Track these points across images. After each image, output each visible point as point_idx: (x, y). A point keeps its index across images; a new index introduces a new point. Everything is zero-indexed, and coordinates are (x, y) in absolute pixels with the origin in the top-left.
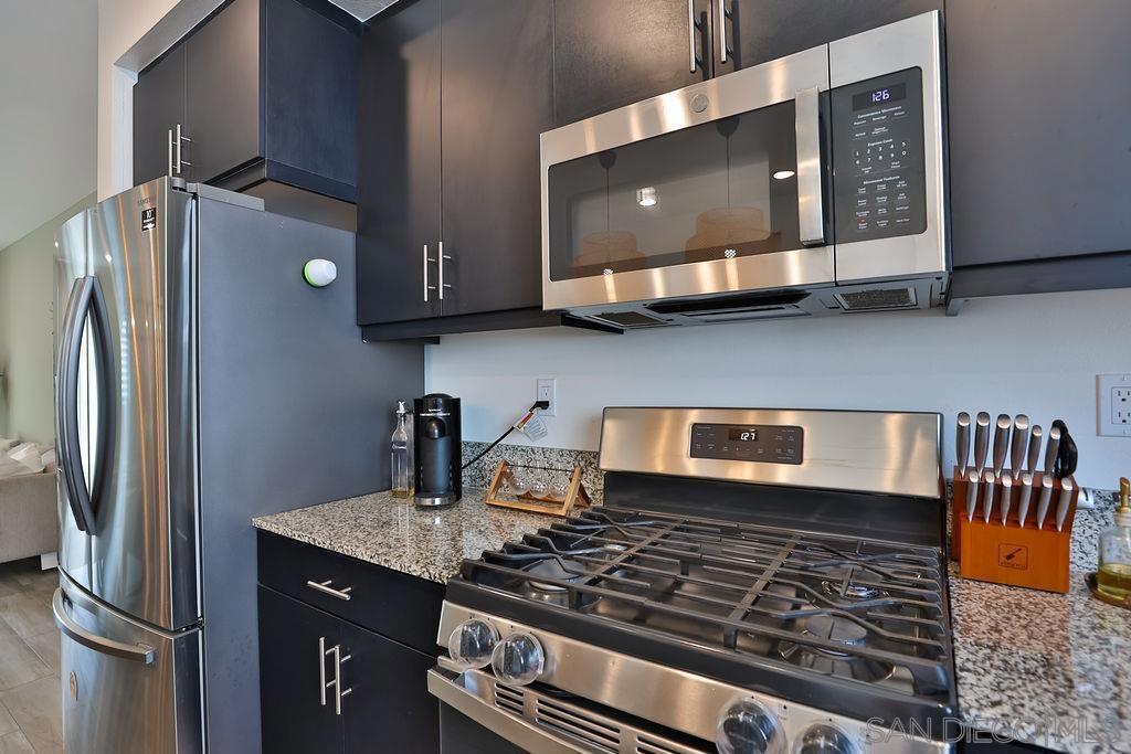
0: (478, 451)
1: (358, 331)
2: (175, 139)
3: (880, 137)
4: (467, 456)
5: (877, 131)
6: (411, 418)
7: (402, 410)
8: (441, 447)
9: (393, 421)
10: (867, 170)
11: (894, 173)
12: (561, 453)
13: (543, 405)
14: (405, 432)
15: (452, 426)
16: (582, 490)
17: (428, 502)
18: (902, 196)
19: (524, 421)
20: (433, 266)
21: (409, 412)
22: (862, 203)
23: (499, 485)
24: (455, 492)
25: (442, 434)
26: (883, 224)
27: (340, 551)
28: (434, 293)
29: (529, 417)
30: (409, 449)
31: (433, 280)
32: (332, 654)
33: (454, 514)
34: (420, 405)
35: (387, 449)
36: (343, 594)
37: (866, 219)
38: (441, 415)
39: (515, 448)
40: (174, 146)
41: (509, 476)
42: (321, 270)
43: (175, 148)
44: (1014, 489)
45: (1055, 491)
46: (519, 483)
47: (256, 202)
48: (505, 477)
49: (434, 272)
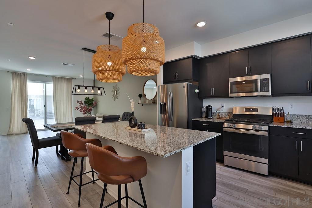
1: (198, 98)
3: (266, 83)
7: (204, 107)
13: (223, 107)
15: (211, 109)
17: (210, 118)
19: (220, 109)
22: (263, 89)
26: (265, 91)
42: (197, 91)
43: (176, 75)
44: (278, 113)
45: (282, 113)
46: (221, 116)
47: (191, 84)
48: (219, 115)
49: (212, 91)
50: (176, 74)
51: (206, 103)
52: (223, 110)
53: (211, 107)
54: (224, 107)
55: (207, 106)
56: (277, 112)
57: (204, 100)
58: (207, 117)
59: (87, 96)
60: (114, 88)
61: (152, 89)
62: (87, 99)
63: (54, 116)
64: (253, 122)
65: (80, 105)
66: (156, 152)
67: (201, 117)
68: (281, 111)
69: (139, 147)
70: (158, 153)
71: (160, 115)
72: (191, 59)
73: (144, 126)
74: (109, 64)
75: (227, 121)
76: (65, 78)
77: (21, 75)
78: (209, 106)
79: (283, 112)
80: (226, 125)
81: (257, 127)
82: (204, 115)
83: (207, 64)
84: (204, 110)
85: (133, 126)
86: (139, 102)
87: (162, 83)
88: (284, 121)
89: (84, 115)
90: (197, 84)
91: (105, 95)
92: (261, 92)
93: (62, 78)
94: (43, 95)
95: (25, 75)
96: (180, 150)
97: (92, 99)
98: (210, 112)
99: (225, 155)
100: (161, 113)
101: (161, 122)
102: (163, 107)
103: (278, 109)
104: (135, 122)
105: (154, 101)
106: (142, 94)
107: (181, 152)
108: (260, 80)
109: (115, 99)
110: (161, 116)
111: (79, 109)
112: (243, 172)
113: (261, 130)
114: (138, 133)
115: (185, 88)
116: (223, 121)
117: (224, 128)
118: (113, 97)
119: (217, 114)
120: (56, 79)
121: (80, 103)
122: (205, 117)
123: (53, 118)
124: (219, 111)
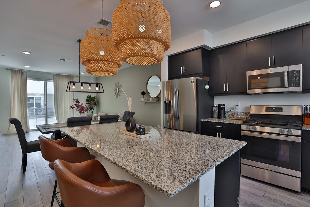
13: (237, 105)
15: (224, 108)
18: (297, 83)
19: (235, 108)
27: (221, 122)
28: (225, 90)
42: (207, 87)
43: (183, 70)
46: (235, 116)
47: (201, 79)
48: (233, 115)
49: (226, 87)
50: (183, 68)
51: (217, 101)
52: (237, 110)
53: (224, 105)
54: (239, 106)
55: (219, 105)
57: (214, 97)
58: (219, 117)
59: (89, 94)
60: (116, 85)
61: (157, 87)
62: (89, 97)
63: (55, 115)
64: (280, 125)
65: (76, 103)
66: (157, 183)
67: (212, 117)
69: (131, 169)
70: (159, 186)
71: (165, 114)
72: (200, 51)
73: (144, 131)
74: (102, 53)
75: (245, 122)
76: (66, 76)
77: (21, 72)
78: (221, 105)
80: (243, 127)
81: (286, 131)
82: (216, 115)
83: (219, 56)
84: (215, 109)
85: (131, 130)
86: (142, 100)
87: (167, 79)
89: (80, 114)
90: (207, 79)
91: (104, 92)
92: (288, 87)
93: (62, 76)
94: (44, 93)
95: (25, 72)
96: (196, 177)
97: (94, 97)
98: (223, 111)
99: (242, 164)
100: (166, 113)
101: (165, 122)
102: (168, 106)
104: (133, 125)
105: (158, 99)
106: (145, 91)
107: (198, 179)
108: (288, 72)
109: (117, 97)
110: (166, 116)
111: (74, 107)
112: (265, 185)
113: (291, 134)
114: (136, 140)
115: (193, 84)
116: (240, 122)
117: (242, 131)
118: (115, 95)
119: (230, 113)
120: (57, 77)
121: (76, 102)
122: (216, 117)
123: (54, 117)
124: (233, 111)
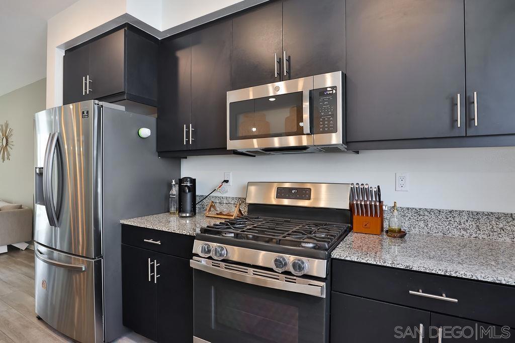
0: (202, 198)
1: (157, 154)
2: (86, 81)
3: (327, 105)
4: (198, 200)
5: (325, 103)
6: (177, 186)
7: (174, 183)
8: (189, 196)
9: (170, 187)
10: (323, 114)
11: (329, 115)
12: (233, 198)
13: (227, 181)
14: (175, 191)
15: (193, 189)
16: (240, 211)
17: (184, 215)
18: (331, 122)
19: (219, 187)
20: (188, 132)
21: (176, 184)
22: (321, 123)
23: (210, 210)
24: (194, 212)
25: (189, 191)
26: (326, 129)
27: (156, 229)
28: (188, 142)
29: (221, 186)
30: (176, 197)
31: (188, 137)
32: (153, 264)
33: (194, 219)
34: (181, 181)
35: (168, 197)
36: (158, 243)
37: (322, 128)
38: (189, 184)
39: (216, 197)
40: (86, 84)
41: (214, 207)
42: (145, 132)
44: (366, 205)
45: (375, 206)
48: (212, 207)
49: (188, 134)
51: (189, 168)
53: (193, 181)
54: (230, 182)
56: (360, 201)
57: (182, 159)
68: (374, 199)
72: (122, 32)
78: (188, 179)
79: (380, 202)
88: (382, 230)
92: (311, 133)
103: (365, 192)
109: (3, 158)
124: (214, 194)
